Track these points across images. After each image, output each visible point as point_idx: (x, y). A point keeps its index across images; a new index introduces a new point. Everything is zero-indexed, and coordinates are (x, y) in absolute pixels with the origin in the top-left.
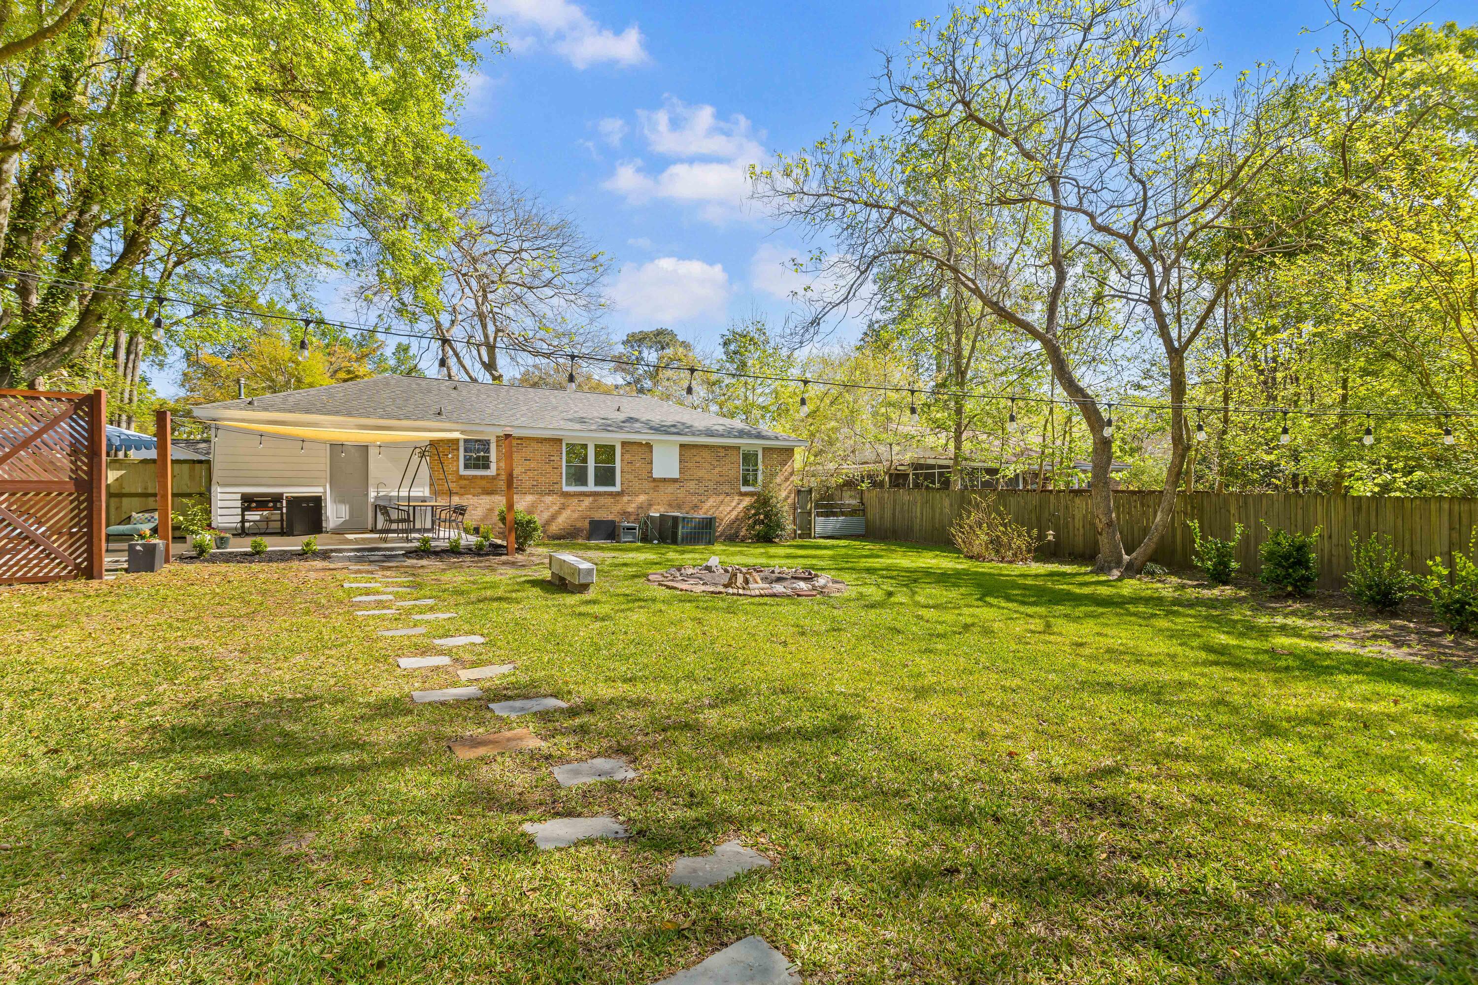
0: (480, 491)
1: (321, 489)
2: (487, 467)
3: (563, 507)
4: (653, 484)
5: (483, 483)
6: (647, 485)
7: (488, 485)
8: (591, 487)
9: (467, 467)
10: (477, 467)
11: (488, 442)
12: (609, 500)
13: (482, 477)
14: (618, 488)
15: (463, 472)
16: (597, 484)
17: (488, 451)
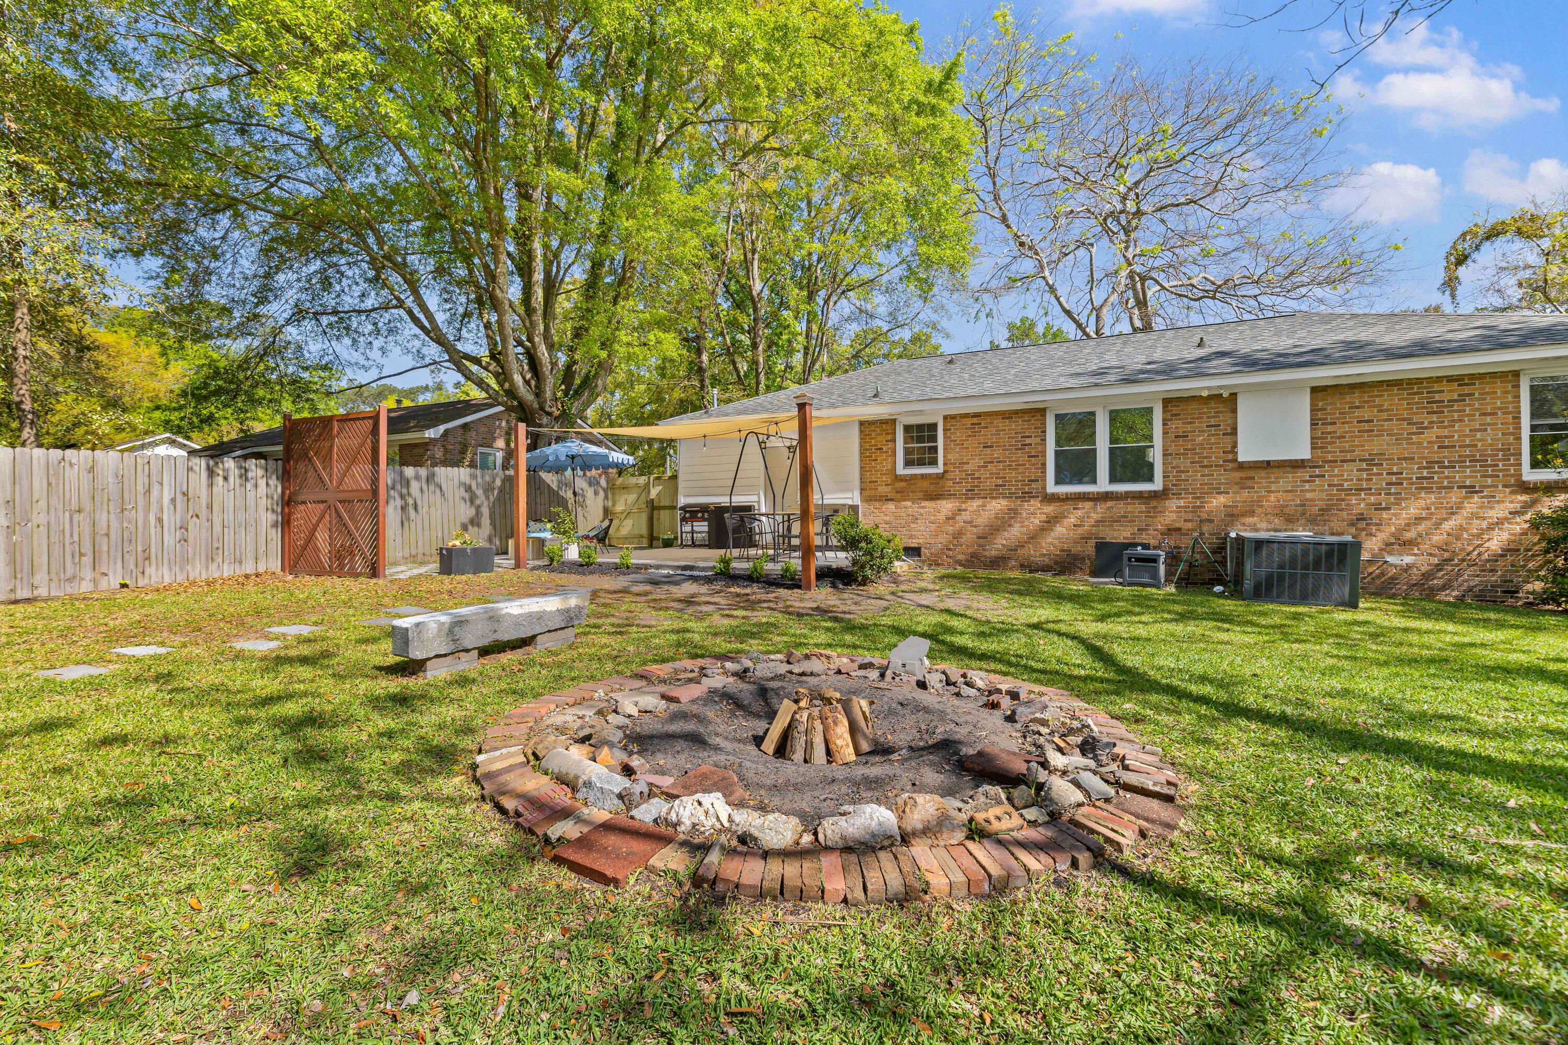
0: (921, 495)
1: (755, 498)
2: (934, 462)
3: (1052, 521)
4: (1238, 475)
5: (925, 484)
6: (1221, 476)
7: (932, 487)
8: (1103, 484)
9: (908, 463)
10: (921, 463)
11: (933, 427)
12: (1139, 507)
13: (923, 477)
14: (1157, 485)
15: (901, 470)
16: (1113, 479)
17: (934, 438)
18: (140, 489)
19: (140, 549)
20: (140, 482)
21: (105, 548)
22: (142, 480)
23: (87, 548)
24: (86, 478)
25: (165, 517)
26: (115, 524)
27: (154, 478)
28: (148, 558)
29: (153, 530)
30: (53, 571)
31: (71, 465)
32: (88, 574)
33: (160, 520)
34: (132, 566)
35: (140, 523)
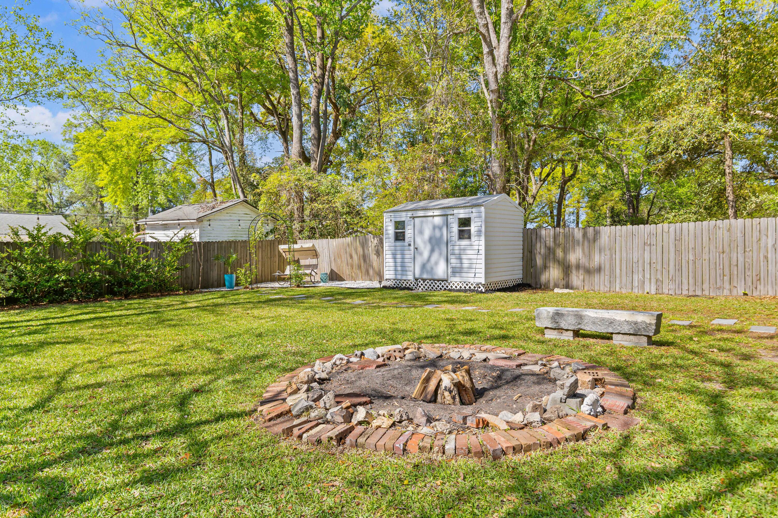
18: (755, 239)
19: (754, 274)
20: (754, 235)
21: (736, 273)
22: (756, 234)
23: (727, 271)
24: (726, 234)
25: (769, 256)
26: (741, 259)
27: (763, 232)
28: (760, 280)
29: (762, 264)
30: (711, 283)
31: (719, 228)
32: (727, 285)
33: (766, 257)
34: (750, 284)
35: (755, 259)
